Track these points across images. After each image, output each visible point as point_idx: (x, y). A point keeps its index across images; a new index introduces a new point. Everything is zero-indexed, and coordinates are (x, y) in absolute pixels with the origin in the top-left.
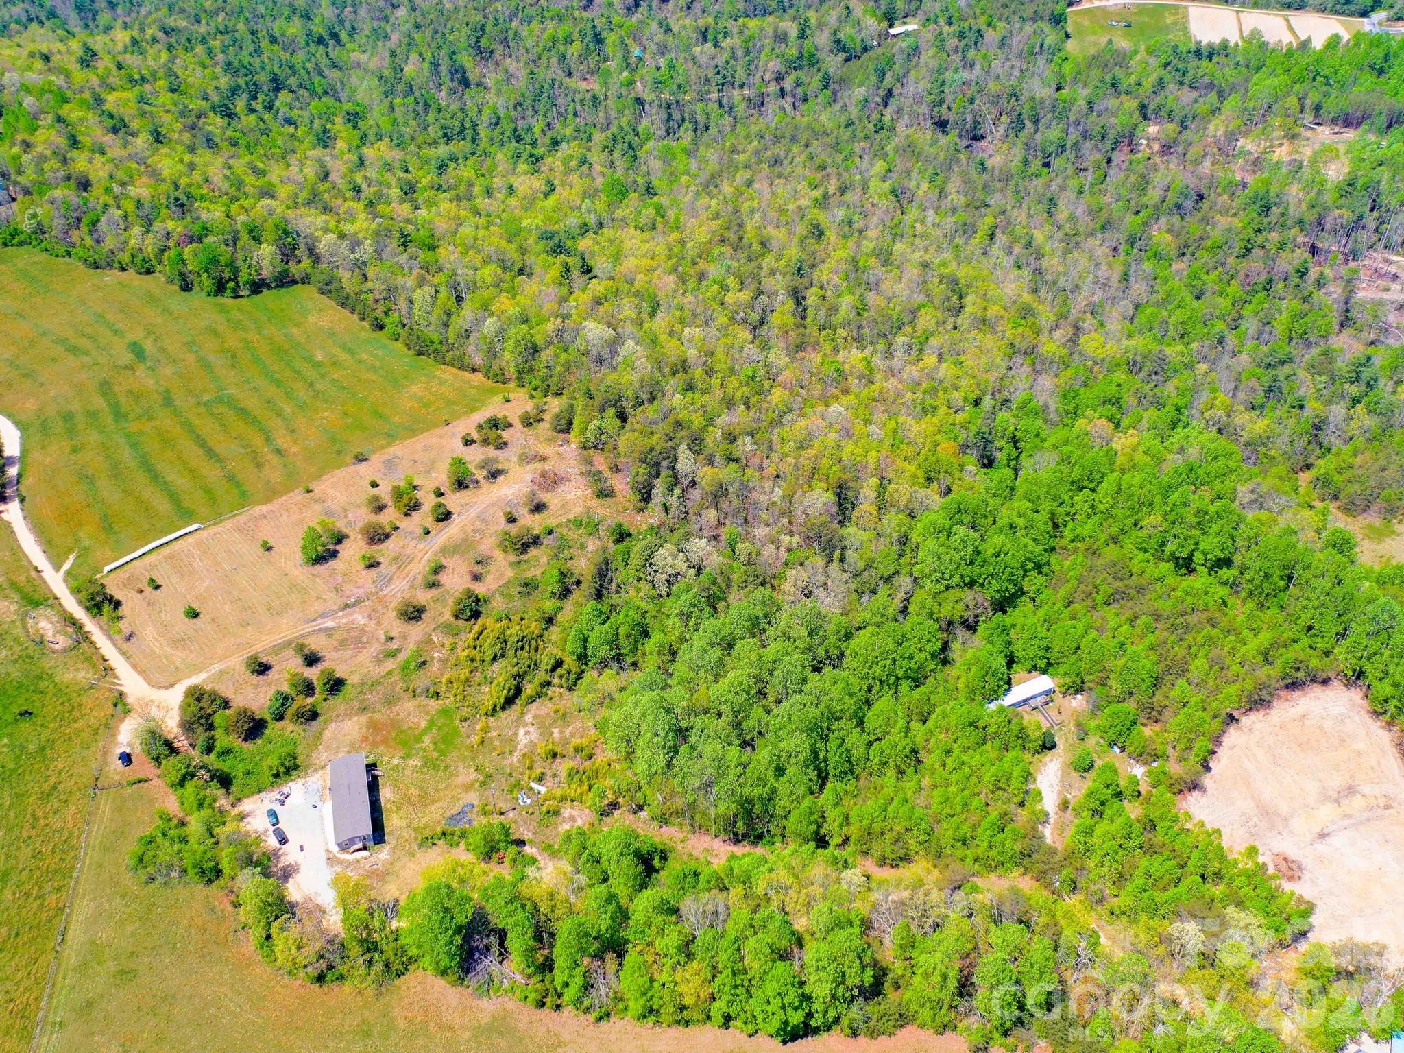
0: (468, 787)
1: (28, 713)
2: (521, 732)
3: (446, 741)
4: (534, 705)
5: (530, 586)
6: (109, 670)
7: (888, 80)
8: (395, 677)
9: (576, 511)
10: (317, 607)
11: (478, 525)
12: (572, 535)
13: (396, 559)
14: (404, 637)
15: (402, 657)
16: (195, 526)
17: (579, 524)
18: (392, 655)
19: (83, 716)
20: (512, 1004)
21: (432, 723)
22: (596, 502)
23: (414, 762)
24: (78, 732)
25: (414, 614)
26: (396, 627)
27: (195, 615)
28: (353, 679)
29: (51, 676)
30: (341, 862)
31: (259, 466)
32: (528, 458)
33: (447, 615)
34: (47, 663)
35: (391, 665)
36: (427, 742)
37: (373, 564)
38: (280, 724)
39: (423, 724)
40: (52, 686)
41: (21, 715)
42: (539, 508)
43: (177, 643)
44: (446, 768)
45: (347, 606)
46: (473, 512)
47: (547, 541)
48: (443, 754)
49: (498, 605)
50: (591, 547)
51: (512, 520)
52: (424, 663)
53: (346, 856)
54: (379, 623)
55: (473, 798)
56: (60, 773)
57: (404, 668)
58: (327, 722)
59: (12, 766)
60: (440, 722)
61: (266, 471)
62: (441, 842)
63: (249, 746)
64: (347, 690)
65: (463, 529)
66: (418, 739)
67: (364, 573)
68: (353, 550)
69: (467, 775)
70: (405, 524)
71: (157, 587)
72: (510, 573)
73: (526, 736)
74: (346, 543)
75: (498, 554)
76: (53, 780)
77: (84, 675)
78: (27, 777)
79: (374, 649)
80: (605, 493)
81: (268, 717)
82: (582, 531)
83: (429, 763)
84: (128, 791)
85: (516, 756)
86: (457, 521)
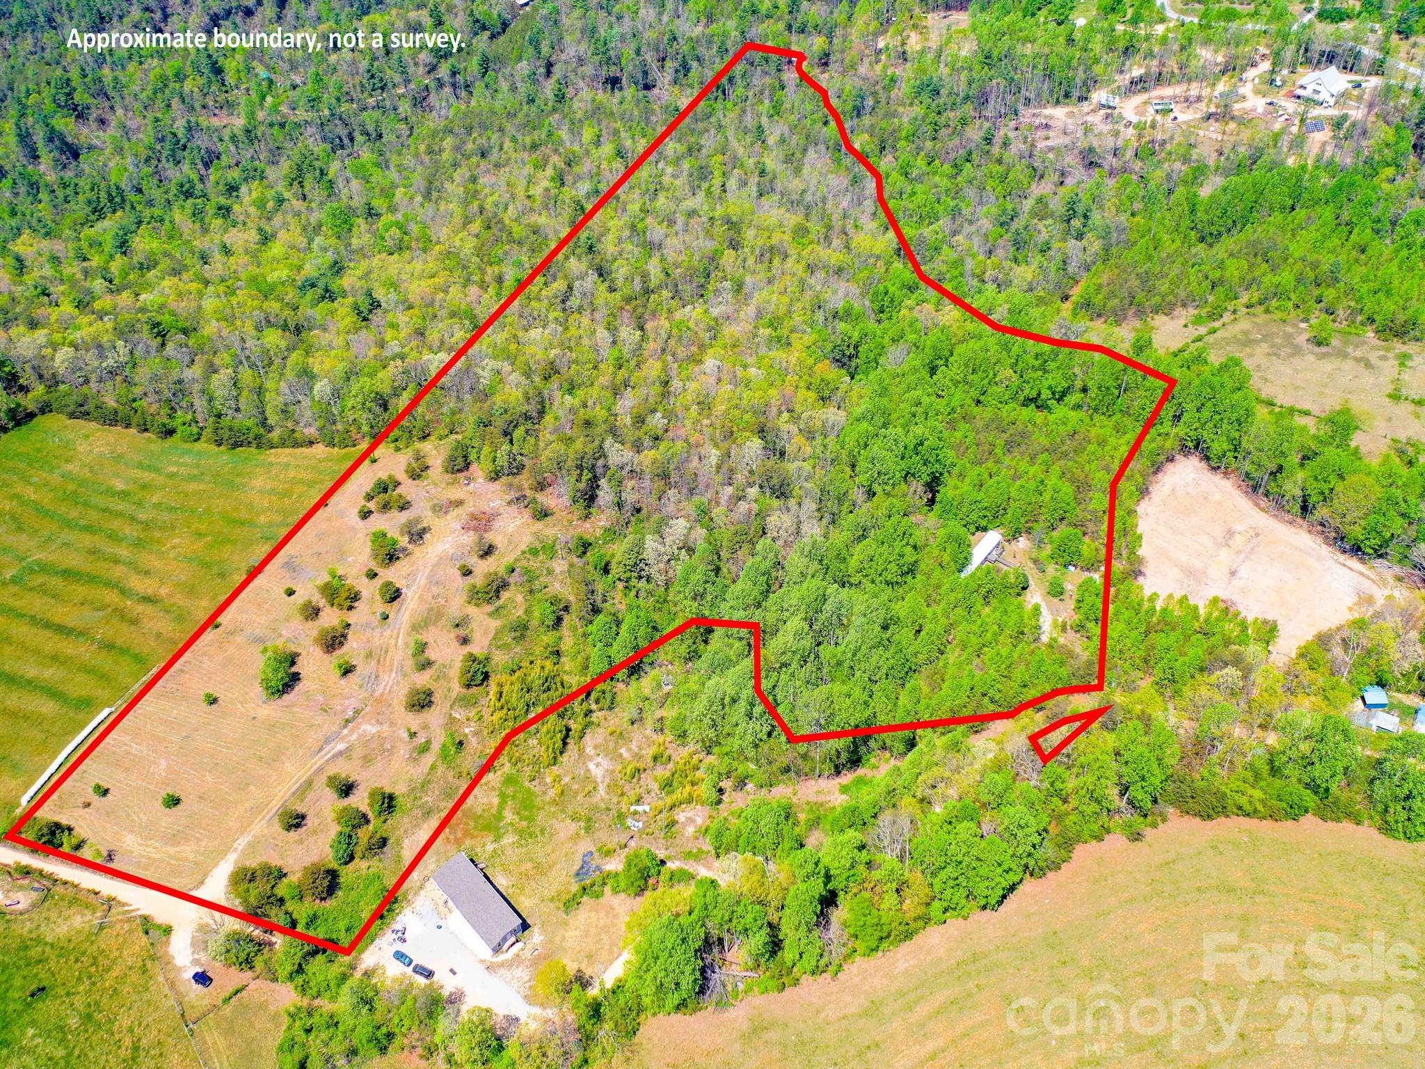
0: (576, 837)
1: (39, 990)
2: (591, 766)
3: (527, 806)
4: (587, 738)
5: (521, 630)
6: (110, 902)
7: (545, 49)
8: (441, 770)
9: (526, 541)
10: (313, 738)
11: (435, 590)
12: (534, 564)
13: (369, 656)
14: (426, 727)
15: (436, 747)
16: (105, 712)
17: (534, 552)
18: (425, 748)
19: (114, 961)
20: (757, 1000)
21: (503, 796)
22: (539, 525)
23: (508, 840)
24: (121, 979)
25: (422, 702)
26: (414, 721)
27: (174, 801)
28: (399, 790)
29: (39, 940)
30: (502, 965)
31: (135, 622)
32: (441, 509)
33: (457, 688)
34: (24, 929)
35: (429, 759)
36: (509, 816)
37: (347, 671)
38: (351, 866)
39: (496, 801)
40: (48, 949)
41: (33, 995)
42: (488, 551)
43: (174, 839)
44: (542, 831)
45: (348, 721)
46: (422, 580)
47: (512, 579)
48: (531, 819)
49: (500, 659)
50: (558, 570)
51: (467, 572)
52: (461, 743)
53: (502, 957)
54: (392, 724)
55: (586, 845)
56: (131, 1031)
57: (444, 755)
58: (399, 842)
60: (510, 791)
61: (147, 625)
62: (585, 898)
63: (330, 904)
64: (399, 801)
65: (421, 598)
66: (499, 817)
67: (343, 682)
68: (314, 664)
69: (567, 828)
70: (352, 617)
71: (106, 792)
72: (494, 624)
73: (598, 768)
74: (299, 660)
75: (472, 610)
77: (81, 921)
78: (91, 1054)
79: (403, 751)
80: (544, 514)
81: (334, 865)
82: (542, 557)
83: (525, 835)
84: (228, 1010)
85: (602, 790)
86: (410, 594)
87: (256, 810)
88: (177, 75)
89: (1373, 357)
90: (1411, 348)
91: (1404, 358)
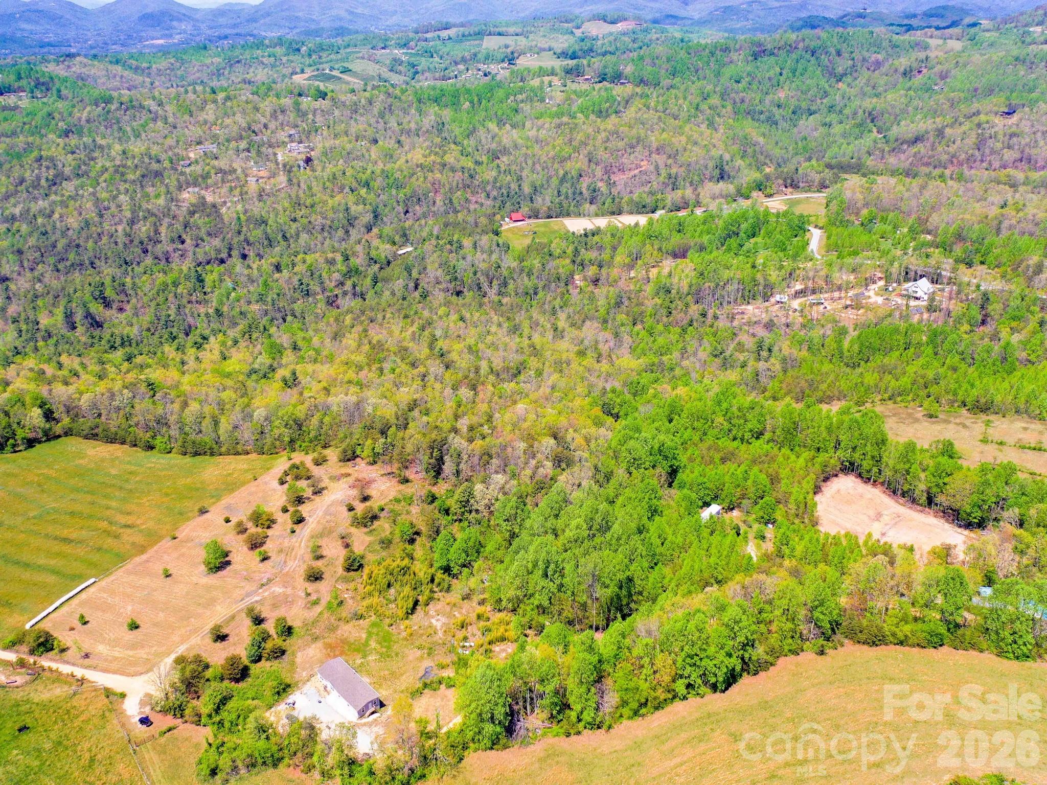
0: (421, 658)
1: (23, 729)
2: (433, 621)
3: (386, 640)
4: (431, 606)
5: (386, 543)
6: (82, 681)
7: (415, 274)
8: (325, 616)
9: (392, 494)
10: (237, 593)
11: (328, 517)
12: (398, 507)
13: (281, 551)
14: (317, 591)
15: (323, 603)
16: (92, 580)
17: (398, 501)
18: (316, 603)
19: (82, 712)
20: (551, 740)
21: (370, 634)
22: (402, 487)
23: (371, 658)
24: (86, 721)
25: (315, 577)
26: (309, 587)
27: (134, 626)
28: (296, 624)
29: (28, 701)
30: (365, 724)
31: (117, 537)
32: (336, 478)
33: (340, 571)
34: (18, 695)
35: (318, 609)
36: (373, 644)
37: (265, 559)
38: (258, 664)
39: (364, 636)
40: (34, 706)
41: (20, 730)
42: (365, 499)
43: (133, 646)
44: (397, 655)
45: (263, 585)
46: (320, 513)
47: (382, 515)
48: (389, 648)
49: (371, 558)
50: (414, 511)
51: (351, 509)
52: (342, 602)
53: (366, 720)
54: (294, 588)
55: (427, 663)
56: (90, 750)
57: (329, 607)
58: (294, 654)
59: (37, 763)
60: (375, 630)
61: (126, 538)
62: (426, 691)
63: (242, 685)
64: (296, 630)
65: (318, 522)
66: (366, 644)
67: (261, 565)
68: (241, 556)
69: (413, 654)
70: (270, 532)
71: (86, 623)
72: (368, 539)
73: (438, 623)
74: (231, 555)
75: (353, 530)
76: (87, 756)
77: (59, 691)
78: (59, 765)
79: (301, 603)
80: (405, 481)
81: (246, 661)
82: (403, 503)
83: (385, 656)
84: (163, 740)
85: (440, 634)
86: (311, 520)
87: (195, 631)
88: (174, 283)
89: (968, 423)
90: (992, 417)
91: (988, 423)
